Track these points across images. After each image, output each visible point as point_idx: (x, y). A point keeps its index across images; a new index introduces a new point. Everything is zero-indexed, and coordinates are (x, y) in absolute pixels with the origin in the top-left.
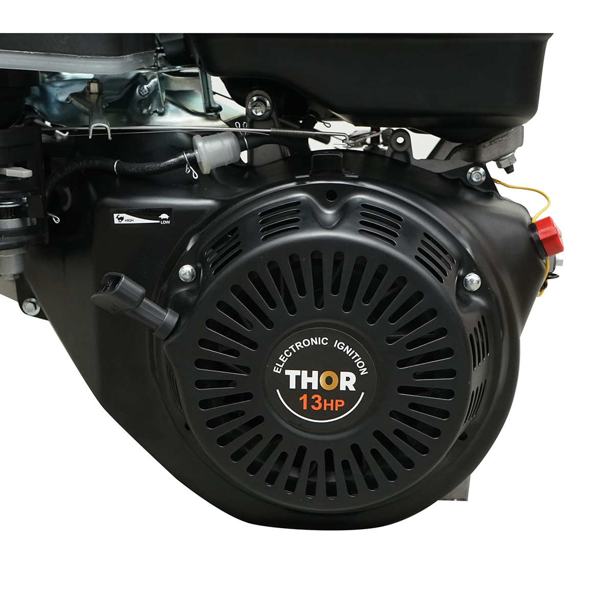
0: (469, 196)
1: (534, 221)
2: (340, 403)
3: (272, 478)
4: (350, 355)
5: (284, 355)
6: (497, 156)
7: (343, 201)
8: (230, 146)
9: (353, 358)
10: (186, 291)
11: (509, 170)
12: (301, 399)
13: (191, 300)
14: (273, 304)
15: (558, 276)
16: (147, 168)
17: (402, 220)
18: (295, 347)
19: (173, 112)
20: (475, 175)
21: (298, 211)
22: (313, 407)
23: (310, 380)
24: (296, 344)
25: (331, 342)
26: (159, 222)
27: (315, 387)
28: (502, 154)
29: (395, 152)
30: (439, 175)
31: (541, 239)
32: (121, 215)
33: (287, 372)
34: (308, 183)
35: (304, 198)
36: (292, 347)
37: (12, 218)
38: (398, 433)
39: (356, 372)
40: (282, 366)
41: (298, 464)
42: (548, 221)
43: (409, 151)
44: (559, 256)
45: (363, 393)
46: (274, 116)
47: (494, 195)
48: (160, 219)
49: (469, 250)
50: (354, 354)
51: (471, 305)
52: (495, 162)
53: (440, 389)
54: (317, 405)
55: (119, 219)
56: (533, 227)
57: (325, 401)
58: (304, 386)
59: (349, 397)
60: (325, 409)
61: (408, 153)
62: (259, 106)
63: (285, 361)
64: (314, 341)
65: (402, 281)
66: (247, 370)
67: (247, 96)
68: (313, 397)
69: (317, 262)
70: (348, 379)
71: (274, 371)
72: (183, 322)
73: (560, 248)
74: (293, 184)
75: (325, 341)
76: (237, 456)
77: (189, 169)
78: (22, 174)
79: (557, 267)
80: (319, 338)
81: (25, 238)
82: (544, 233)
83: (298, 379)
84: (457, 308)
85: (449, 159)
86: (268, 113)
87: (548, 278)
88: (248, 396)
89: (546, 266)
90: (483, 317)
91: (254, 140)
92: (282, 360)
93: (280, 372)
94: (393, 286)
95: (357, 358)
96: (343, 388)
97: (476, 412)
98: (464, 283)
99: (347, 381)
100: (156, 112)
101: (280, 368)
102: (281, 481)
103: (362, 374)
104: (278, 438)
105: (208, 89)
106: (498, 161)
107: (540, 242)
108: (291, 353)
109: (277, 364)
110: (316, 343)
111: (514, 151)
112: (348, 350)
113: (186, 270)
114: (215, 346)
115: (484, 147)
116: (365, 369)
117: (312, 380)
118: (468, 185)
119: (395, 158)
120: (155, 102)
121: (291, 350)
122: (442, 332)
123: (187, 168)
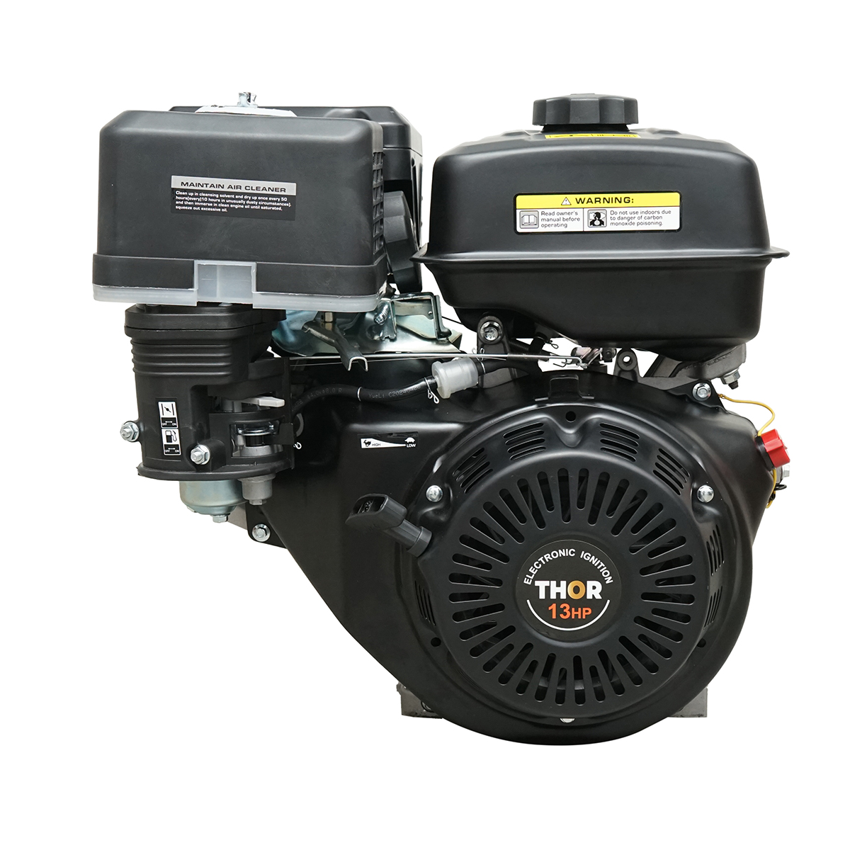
0: (696, 412)
1: (759, 434)
2: (587, 611)
3: (522, 688)
4: (596, 565)
5: (534, 567)
6: (721, 372)
7: (583, 422)
8: (469, 372)
9: (599, 568)
10: (433, 510)
11: (734, 385)
12: (550, 608)
13: (442, 518)
14: (523, 519)
15: (786, 487)
16: (391, 395)
17: (638, 437)
18: (544, 559)
19: (403, 337)
20: (702, 391)
21: (541, 433)
22: (562, 616)
23: (558, 590)
24: (545, 556)
25: (578, 553)
26: (405, 445)
27: (563, 596)
28: (727, 370)
29: (622, 371)
30: (665, 391)
31: (767, 451)
32: (368, 440)
33: (537, 583)
34: (549, 405)
35: (545, 420)
36: (541, 559)
37: (263, 445)
38: (642, 637)
39: (602, 581)
40: (532, 578)
41: (547, 673)
42: (773, 434)
43: (636, 369)
44: (785, 467)
45: (608, 601)
46: (505, 340)
47: (720, 410)
48: (406, 443)
49: (701, 463)
50: (599, 564)
51: (706, 515)
52: (719, 379)
53: (680, 595)
54: (565, 614)
55: (366, 444)
56: (760, 440)
57: (573, 609)
58: (553, 596)
59: (595, 605)
60: (573, 617)
61: (634, 372)
62: (492, 331)
63: (535, 573)
64: (562, 553)
65: (643, 493)
66: (499, 582)
67: (479, 321)
68: (562, 606)
69: (563, 479)
70: (594, 588)
71: (525, 582)
72: (436, 540)
73: (786, 460)
74: (534, 407)
75: (572, 552)
76: (489, 666)
77: (431, 395)
78: (276, 404)
79: (784, 479)
80: (567, 550)
81: (276, 464)
82: (770, 445)
83: (548, 589)
84: (694, 518)
85: (675, 376)
86: (500, 337)
87: (775, 489)
88: (500, 607)
89: (774, 477)
90: (717, 527)
91: (490, 365)
92: (532, 572)
93: (530, 583)
94: (635, 499)
95: (602, 567)
96: (589, 597)
97: (714, 618)
98: (698, 495)
99: (593, 590)
100: (388, 338)
101: (530, 579)
102: (531, 690)
103: (607, 582)
104: (529, 647)
105: (437, 314)
106: (722, 377)
107: (767, 454)
108: (540, 565)
109: (527, 576)
110: (564, 555)
111: (738, 367)
112: (594, 560)
113: (434, 491)
114: (466, 560)
115: (709, 365)
116: (611, 578)
117: (560, 590)
118: (694, 400)
119: (622, 376)
120: (386, 329)
121: (540, 562)
122: (682, 540)
123: (429, 394)
